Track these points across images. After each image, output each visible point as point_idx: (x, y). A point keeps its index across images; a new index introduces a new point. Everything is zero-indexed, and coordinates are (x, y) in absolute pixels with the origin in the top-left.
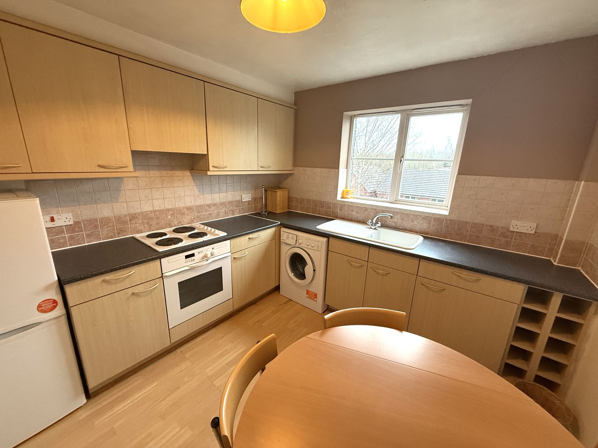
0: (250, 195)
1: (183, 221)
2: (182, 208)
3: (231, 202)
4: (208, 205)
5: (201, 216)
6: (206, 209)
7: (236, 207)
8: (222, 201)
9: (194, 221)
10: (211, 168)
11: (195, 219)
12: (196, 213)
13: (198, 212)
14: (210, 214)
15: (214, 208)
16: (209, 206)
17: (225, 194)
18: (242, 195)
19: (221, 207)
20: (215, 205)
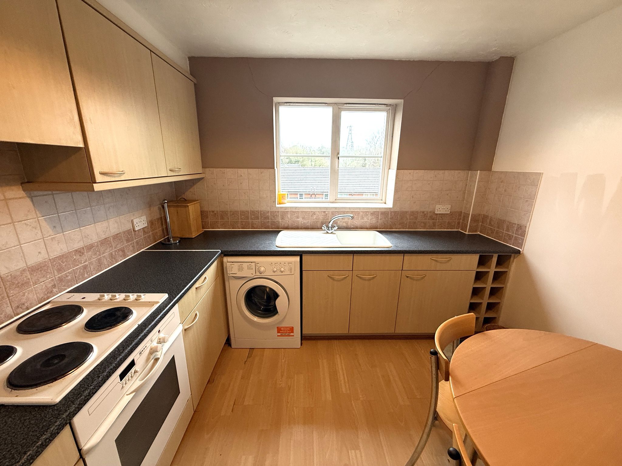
0: (144, 218)
1: (28, 299)
2: (18, 273)
3: (118, 236)
4: (76, 251)
5: (67, 276)
6: (75, 259)
7: (127, 243)
8: (103, 237)
9: (55, 290)
10: (99, 178)
11: (54, 286)
12: (56, 273)
13: (59, 270)
14: (85, 267)
15: (90, 253)
16: (79, 252)
17: (105, 224)
18: (134, 220)
19: (102, 250)
20: (90, 247)
